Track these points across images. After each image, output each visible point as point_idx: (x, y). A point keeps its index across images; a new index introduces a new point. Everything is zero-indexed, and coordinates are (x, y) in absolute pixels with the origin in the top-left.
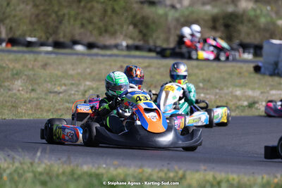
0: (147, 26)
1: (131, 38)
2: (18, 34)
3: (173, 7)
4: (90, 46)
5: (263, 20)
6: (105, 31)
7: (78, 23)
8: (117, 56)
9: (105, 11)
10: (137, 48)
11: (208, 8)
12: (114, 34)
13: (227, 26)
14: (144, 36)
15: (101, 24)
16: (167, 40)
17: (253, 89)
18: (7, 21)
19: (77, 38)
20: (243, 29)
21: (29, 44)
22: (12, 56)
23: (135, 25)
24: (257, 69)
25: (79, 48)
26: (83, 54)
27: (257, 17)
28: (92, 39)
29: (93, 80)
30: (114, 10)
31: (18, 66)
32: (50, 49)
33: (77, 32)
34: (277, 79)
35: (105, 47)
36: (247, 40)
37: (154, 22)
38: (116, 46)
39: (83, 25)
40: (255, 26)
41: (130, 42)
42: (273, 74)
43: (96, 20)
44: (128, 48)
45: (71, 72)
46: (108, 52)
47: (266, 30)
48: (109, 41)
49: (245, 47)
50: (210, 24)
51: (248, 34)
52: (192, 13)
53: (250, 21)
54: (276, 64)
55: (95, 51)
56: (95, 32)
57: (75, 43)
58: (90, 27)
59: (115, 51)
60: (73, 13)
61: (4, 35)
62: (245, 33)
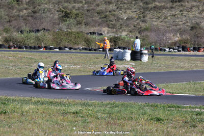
0: (89, 42)
1: (84, 45)
2: (47, 45)
4: (70, 49)
6: (75, 43)
7: (67, 41)
9: (76, 37)
10: (85, 49)
12: (78, 44)
13: (115, 41)
14: (88, 45)
15: (74, 41)
16: (95, 46)
18: (44, 41)
19: (66, 46)
20: (120, 42)
21: (51, 49)
23: (85, 42)
25: (67, 49)
26: (67, 52)
28: (71, 46)
30: (78, 37)
32: (58, 50)
33: (66, 44)
35: (75, 49)
36: (121, 46)
37: (91, 40)
38: (79, 48)
39: (68, 42)
40: (124, 41)
41: (83, 47)
43: (72, 40)
44: (83, 49)
47: (127, 42)
48: (76, 47)
51: (121, 44)
53: (122, 39)
54: (117, 56)
55: (72, 51)
56: (72, 44)
57: (66, 47)
58: (71, 42)
59: (78, 51)
60: (65, 38)
61: (43, 46)
62: (120, 43)
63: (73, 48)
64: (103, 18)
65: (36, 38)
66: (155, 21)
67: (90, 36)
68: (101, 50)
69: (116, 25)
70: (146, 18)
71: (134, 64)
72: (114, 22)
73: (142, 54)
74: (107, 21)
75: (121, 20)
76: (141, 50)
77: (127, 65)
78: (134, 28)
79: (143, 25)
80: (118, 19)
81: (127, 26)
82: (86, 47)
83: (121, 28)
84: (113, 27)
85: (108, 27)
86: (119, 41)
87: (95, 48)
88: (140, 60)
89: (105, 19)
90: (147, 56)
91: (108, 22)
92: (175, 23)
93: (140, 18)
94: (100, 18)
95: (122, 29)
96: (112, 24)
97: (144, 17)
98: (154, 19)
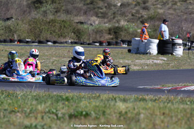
0: (80, 33)
2: (22, 38)
3: (91, 24)
4: (55, 42)
5: (131, 29)
6: (61, 36)
7: (49, 32)
8: (67, 46)
9: (61, 27)
11: (107, 25)
12: (65, 37)
13: (115, 33)
14: (79, 38)
15: (59, 33)
16: (89, 39)
17: (128, 60)
18: (17, 32)
19: (49, 39)
20: (123, 34)
21: (28, 42)
22: (20, 47)
23: (74, 33)
24: (129, 51)
25: (50, 43)
26: (51, 46)
27: (128, 28)
28: (55, 40)
29: (57, 57)
30: (64, 26)
31: (23, 52)
32: (37, 44)
33: (49, 36)
34: (138, 55)
35: (61, 43)
37: (83, 32)
38: (66, 42)
39: (51, 33)
40: (128, 32)
41: (72, 40)
42: (136, 53)
43: (57, 31)
44: (72, 43)
45: (46, 54)
46: (63, 45)
47: (133, 34)
48: (63, 40)
49: (123, 42)
50: (108, 32)
51: (125, 36)
52: (100, 27)
53: (125, 30)
54: (138, 48)
55: (57, 44)
56: (57, 36)
58: (54, 34)
59: (66, 45)
60: (46, 28)
61: (16, 39)
62: (123, 36)
63: (59, 41)
64: (88, 4)
65: (5, 28)
66: (161, 9)
67: (80, 26)
68: (98, 44)
69: (107, 14)
70: (147, 4)
71: (166, 59)
72: (105, 9)
73: (174, 45)
74: (94, 9)
75: (113, 7)
76: (172, 39)
77: (157, 60)
78: (132, 17)
79: (145, 13)
80: (109, 6)
81: (123, 14)
82: (75, 41)
83: (114, 18)
84: (104, 16)
85: (97, 16)
86: (121, 33)
87: (88, 42)
88: (172, 54)
89: (92, 6)
90: (182, 48)
91: (96, 10)
92: (187, 10)
93: (138, 4)
94: (84, 5)
95: (116, 18)
96: (102, 13)
97: (144, 3)
98: (158, 6)
